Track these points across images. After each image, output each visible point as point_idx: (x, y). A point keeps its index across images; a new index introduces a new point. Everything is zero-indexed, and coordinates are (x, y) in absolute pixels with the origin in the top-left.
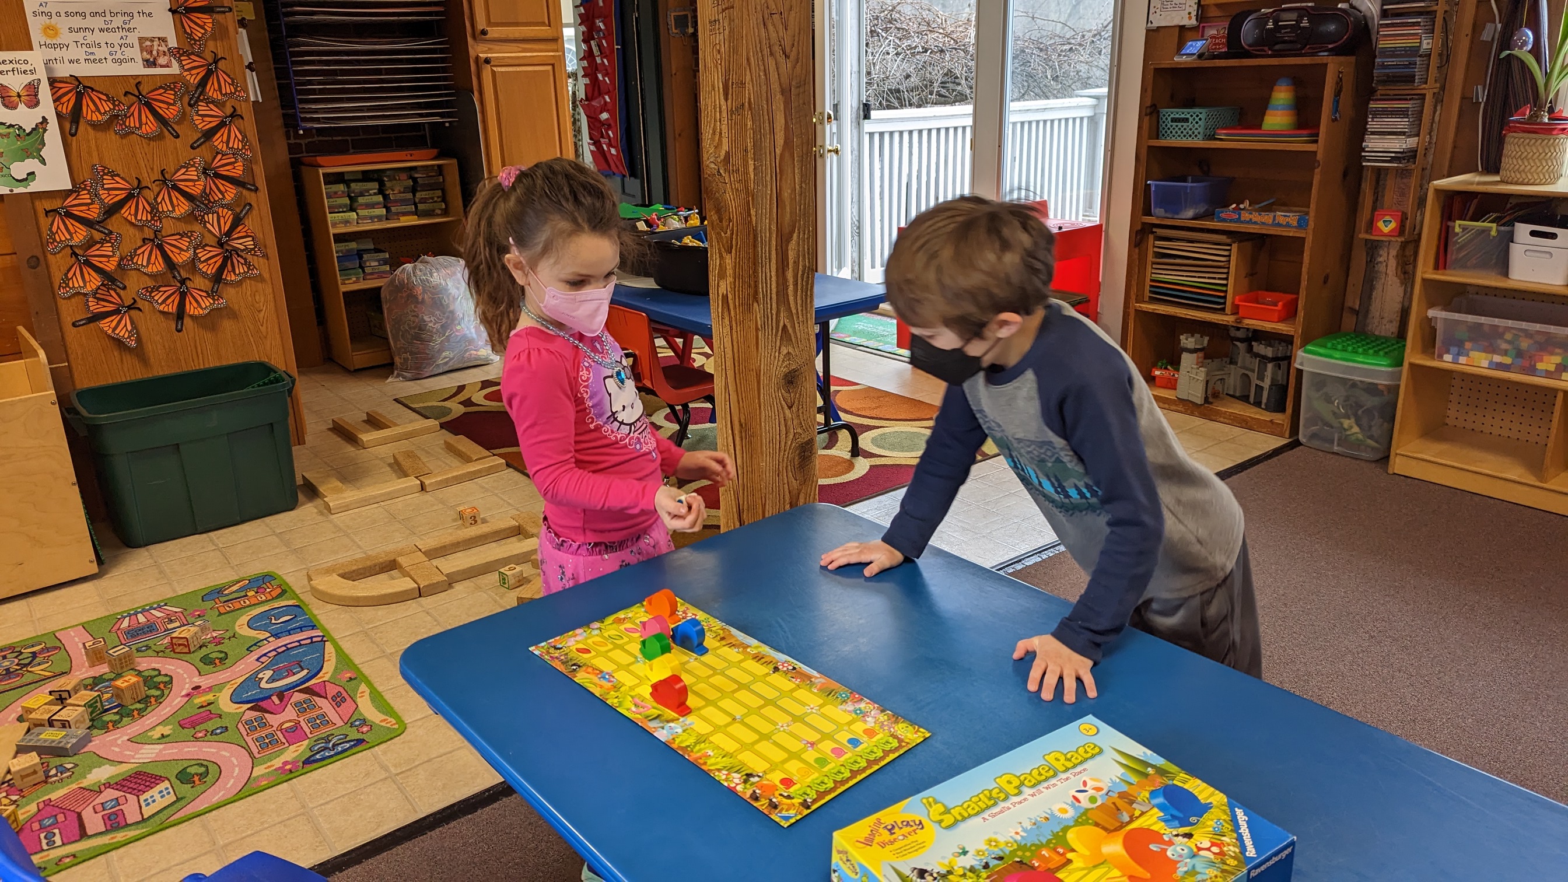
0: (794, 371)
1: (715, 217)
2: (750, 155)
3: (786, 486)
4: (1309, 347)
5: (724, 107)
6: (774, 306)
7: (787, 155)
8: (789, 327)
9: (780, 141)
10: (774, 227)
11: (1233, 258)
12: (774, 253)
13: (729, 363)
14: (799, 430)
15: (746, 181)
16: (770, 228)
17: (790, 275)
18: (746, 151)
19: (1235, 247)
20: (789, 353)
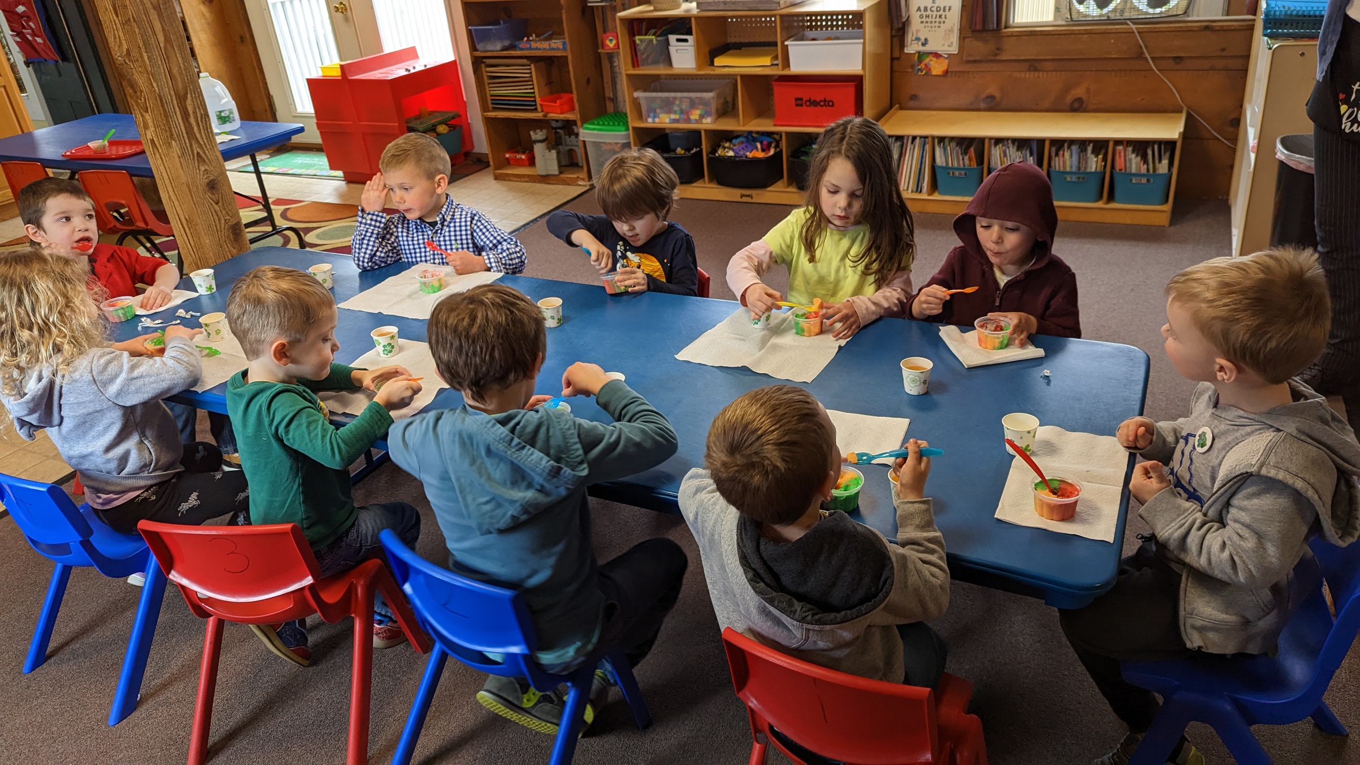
0: (213, 180)
1: (131, 91)
2: (143, 50)
3: (228, 253)
4: (586, 126)
5: (117, 21)
6: (187, 141)
7: (169, 47)
8: (201, 153)
9: (161, 39)
10: (172, 93)
11: (534, 74)
12: (177, 108)
13: (167, 182)
14: (228, 217)
15: (145, 66)
16: (170, 94)
17: (192, 120)
18: (139, 47)
19: (532, 66)
20: (206, 170)
